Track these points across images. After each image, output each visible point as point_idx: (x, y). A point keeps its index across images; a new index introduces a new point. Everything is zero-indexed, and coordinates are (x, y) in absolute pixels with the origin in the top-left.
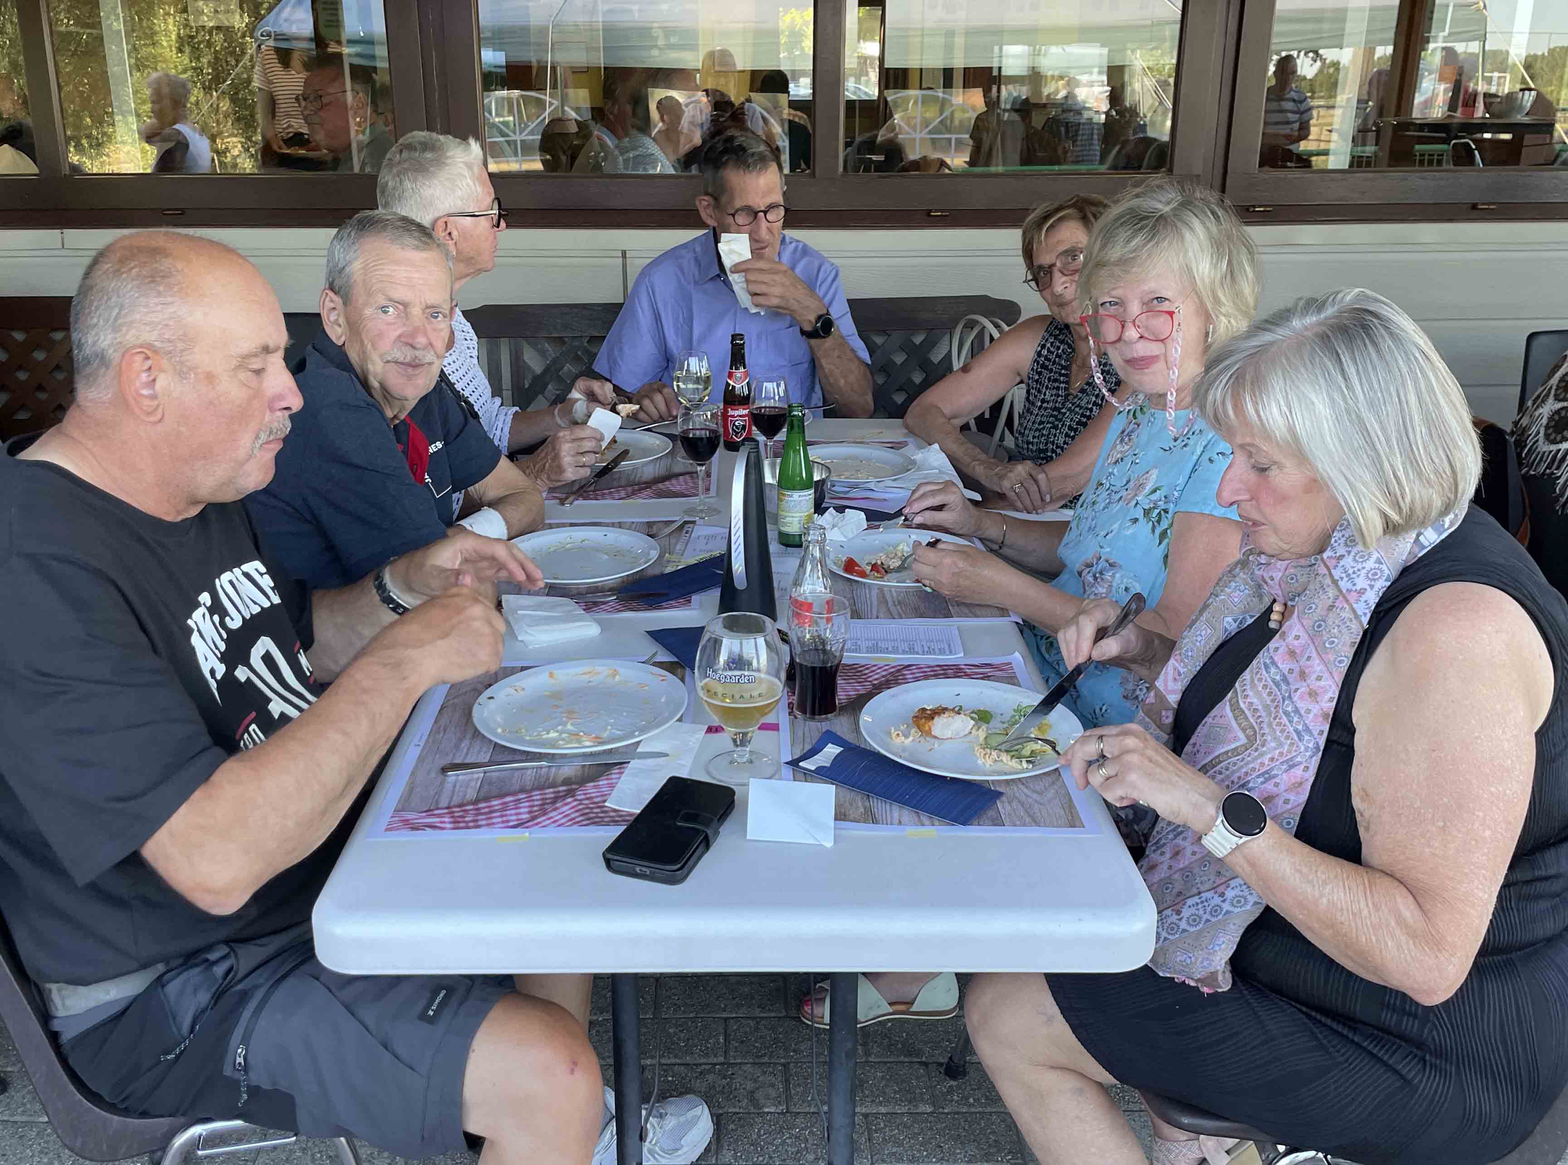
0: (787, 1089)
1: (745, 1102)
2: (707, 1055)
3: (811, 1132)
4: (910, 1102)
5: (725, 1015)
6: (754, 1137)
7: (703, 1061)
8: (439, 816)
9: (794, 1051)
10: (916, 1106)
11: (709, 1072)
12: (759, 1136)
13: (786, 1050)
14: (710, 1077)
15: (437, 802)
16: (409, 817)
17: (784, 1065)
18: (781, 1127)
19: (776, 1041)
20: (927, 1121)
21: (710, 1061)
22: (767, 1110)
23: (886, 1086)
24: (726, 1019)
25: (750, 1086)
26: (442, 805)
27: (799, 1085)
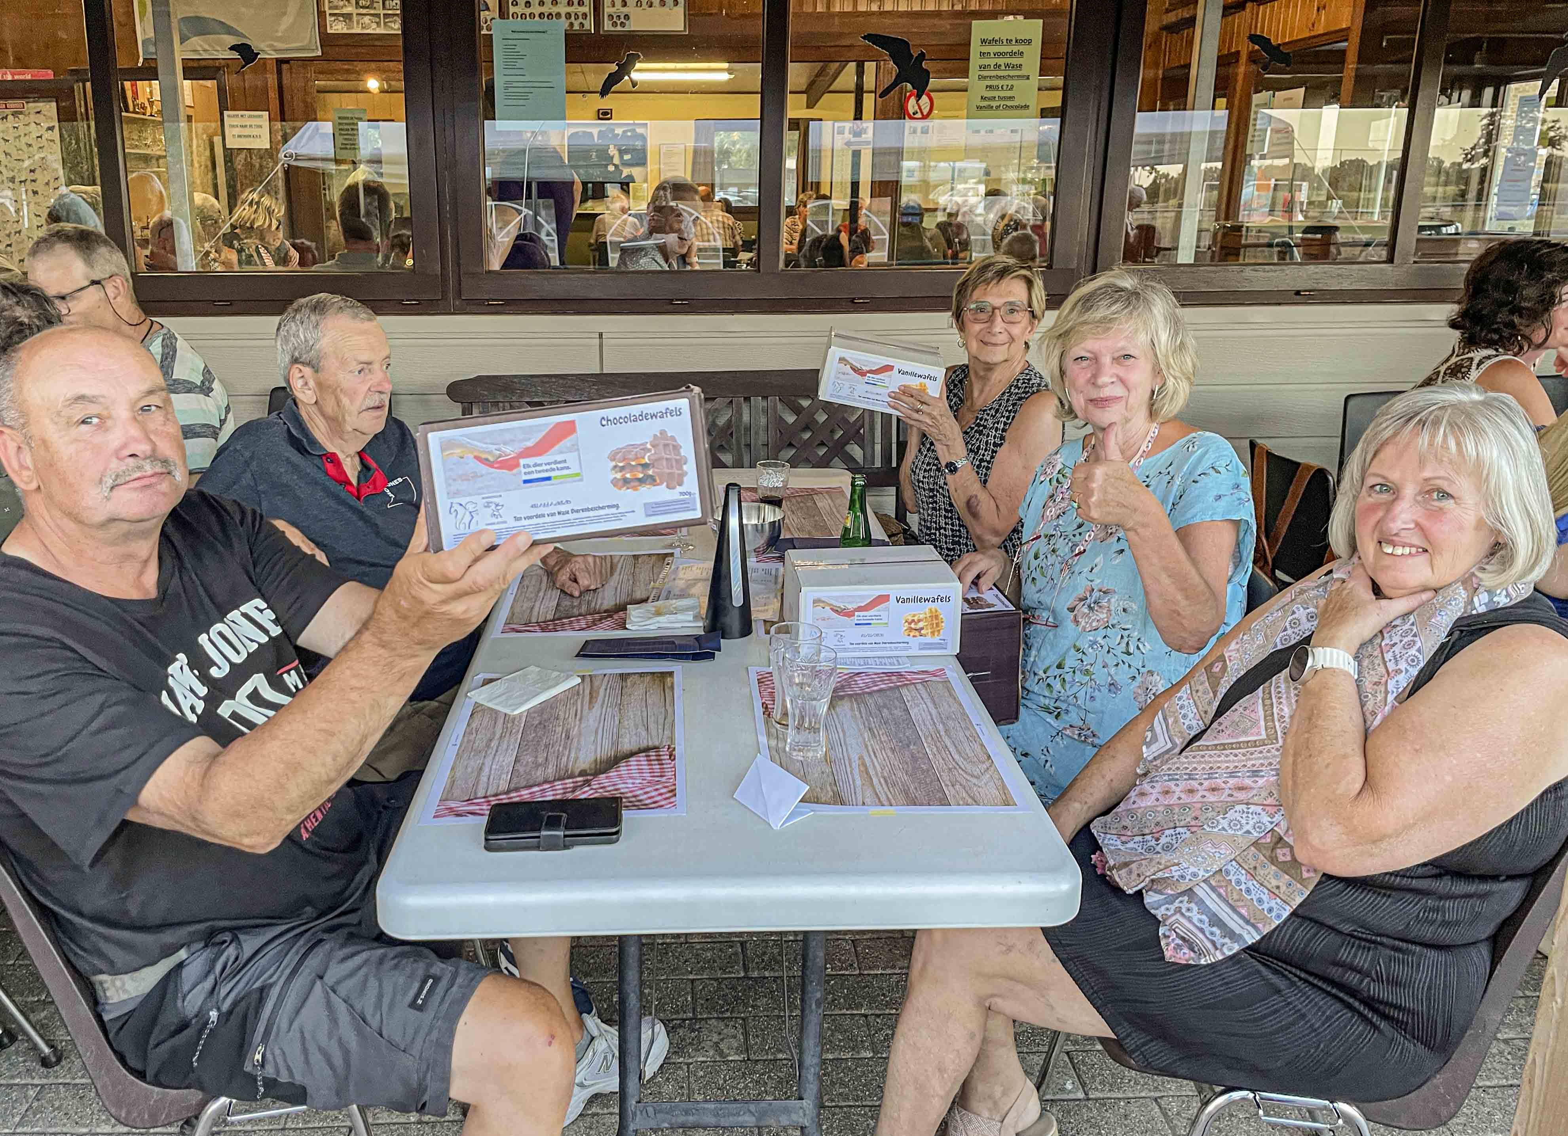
0: (746, 1039)
1: (711, 1053)
2: (677, 1012)
3: (769, 1077)
4: (853, 1049)
5: (691, 977)
6: (721, 1082)
7: (674, 1017)
8: (478, 804)
9: (752, 1006)
10: (858, 1052)
11: (680, 1026)
12: (725, 1081)
13: (746, 1005)
14: (681, 1032)
15: (475, 793)
16: (453, 805)
17: (743, 1019)
18: (744, 1073)
19: (737, 998)
20: (867, 1065)
21: (680, 1016)
22: (730, 1058)
23: (832, 1035)
24: (693, 981)
25: (715, 1038)
26: (480, 794)
27: (757, 1036)
